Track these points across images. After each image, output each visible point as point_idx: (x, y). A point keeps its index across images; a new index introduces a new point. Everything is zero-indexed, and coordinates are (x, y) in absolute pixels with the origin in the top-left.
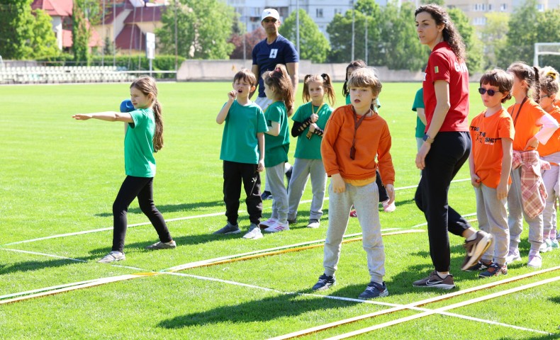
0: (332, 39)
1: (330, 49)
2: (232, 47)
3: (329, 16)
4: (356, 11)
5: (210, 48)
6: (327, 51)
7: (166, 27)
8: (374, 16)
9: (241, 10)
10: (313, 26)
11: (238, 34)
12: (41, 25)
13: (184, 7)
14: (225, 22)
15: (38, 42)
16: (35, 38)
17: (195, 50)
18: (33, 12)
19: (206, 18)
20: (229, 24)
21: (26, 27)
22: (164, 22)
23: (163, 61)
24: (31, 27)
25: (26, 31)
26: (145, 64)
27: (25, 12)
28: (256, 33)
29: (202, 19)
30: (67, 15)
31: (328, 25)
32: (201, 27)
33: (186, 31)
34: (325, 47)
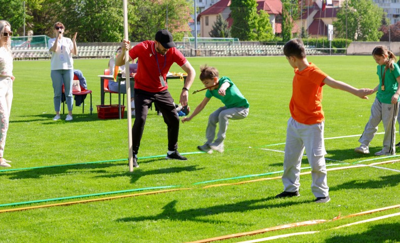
2: (382, 34)
5: (368, 35)
7: (339, 21)
9: (387, 10)
11: (385, 26)
12: (263, 20)
13: (351, 8)
14: (378, 17)
15: (261, 30)
16: (259, 27)
17: (358, 35)
18: (259, 11)
19: (365, 15)
20: (380, 19)
21: (253, 21)
22: (339, 17)
23: (338, 42)
24: (256, 21)
25: (253, 24)
26: (327, 44)
27: (253, 12)
28: (396, 25)
29: (362, 16)
30: (278, 13)
32: (362, 21)
33: (352, 23)
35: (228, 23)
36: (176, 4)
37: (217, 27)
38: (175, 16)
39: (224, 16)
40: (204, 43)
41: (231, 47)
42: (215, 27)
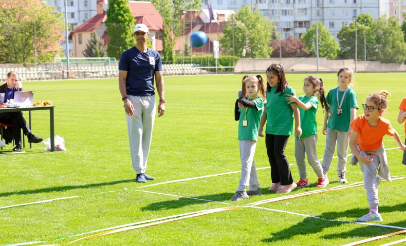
0: (341, 43)
1: (339, 50)
2: (272, 49)
3: (339, 27)
4: (357, 23)
5: (257, 50)
6: (338, 50)
7: (226, 36)
8: (370, 26)
9: (277, 24)
10: (328, 34)
11: (275, 40)
13: (238, 23)
14: (267, 32)
17: (246, 51)
19: (253, 30)
20: (270, 34)
21: (132, 38)
22: (224, 33)
23: (225, 60)
25: (132, 41)
26: (213, 62)
27: (132, 28)
28: (288, 39)
29: (250, 31)
30: (158, 29)
31: (338, 33)
32: (250, 36)
33: (240, 39)
34: (336, 48)
35: (103, 41)
36: (45, 21)
37: (91, 45)
39: (99, 33)
40: (77, 64)
41: (107, 67)
42: (89, 45)
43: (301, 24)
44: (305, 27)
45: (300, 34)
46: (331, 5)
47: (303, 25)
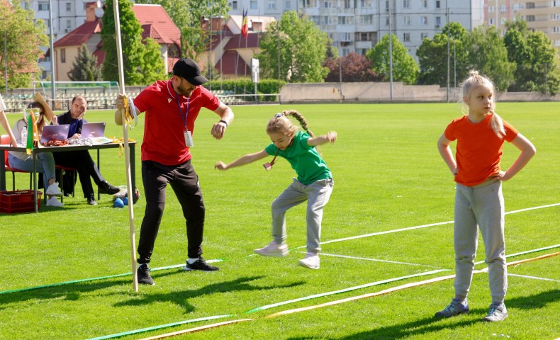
0: (421, 62)
1: (419, 71)
2: (327, 70)
3: (417, 41)
4: (445, 35)
5: (307, 72)
6: (417, 72)
7: (264, 53)
8: (462, 40)
9: (331, 36)
10: (403, 50)
11: (331, 58)
12: (151, 53)
13: (282, 34)
14: (321, 47)
15: (148, 69)
16: (145, 64)
17: (293, 73)
18: (144, 40)
19: (302, 44)
20: (324, 49)
21: (137, 55)
22: (263, 48)
23: (265, 85)
24: (142, 55)
25: (137, 59)
26: (250, 88)
27: (136, 41)
28: (348, 57)
29: (298, 45)
30: (172, 42)
31: (418, 48)
32: (298, 52)
33: (284, 55)
34: (414, 69)
35: (97, 59)
36: (18, 30)
37: (80, 64)
38: (18, 49)
39: (89, 47)
40: (66, 90)
41: (106, 95)
42: (77, 64)
43: (364, 36)
44: (370, 40)
45: (364, 51)
46: (406, 11)
47: (368, 37)
